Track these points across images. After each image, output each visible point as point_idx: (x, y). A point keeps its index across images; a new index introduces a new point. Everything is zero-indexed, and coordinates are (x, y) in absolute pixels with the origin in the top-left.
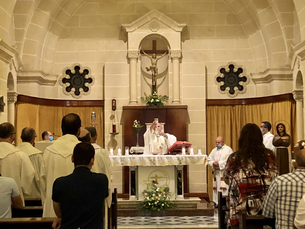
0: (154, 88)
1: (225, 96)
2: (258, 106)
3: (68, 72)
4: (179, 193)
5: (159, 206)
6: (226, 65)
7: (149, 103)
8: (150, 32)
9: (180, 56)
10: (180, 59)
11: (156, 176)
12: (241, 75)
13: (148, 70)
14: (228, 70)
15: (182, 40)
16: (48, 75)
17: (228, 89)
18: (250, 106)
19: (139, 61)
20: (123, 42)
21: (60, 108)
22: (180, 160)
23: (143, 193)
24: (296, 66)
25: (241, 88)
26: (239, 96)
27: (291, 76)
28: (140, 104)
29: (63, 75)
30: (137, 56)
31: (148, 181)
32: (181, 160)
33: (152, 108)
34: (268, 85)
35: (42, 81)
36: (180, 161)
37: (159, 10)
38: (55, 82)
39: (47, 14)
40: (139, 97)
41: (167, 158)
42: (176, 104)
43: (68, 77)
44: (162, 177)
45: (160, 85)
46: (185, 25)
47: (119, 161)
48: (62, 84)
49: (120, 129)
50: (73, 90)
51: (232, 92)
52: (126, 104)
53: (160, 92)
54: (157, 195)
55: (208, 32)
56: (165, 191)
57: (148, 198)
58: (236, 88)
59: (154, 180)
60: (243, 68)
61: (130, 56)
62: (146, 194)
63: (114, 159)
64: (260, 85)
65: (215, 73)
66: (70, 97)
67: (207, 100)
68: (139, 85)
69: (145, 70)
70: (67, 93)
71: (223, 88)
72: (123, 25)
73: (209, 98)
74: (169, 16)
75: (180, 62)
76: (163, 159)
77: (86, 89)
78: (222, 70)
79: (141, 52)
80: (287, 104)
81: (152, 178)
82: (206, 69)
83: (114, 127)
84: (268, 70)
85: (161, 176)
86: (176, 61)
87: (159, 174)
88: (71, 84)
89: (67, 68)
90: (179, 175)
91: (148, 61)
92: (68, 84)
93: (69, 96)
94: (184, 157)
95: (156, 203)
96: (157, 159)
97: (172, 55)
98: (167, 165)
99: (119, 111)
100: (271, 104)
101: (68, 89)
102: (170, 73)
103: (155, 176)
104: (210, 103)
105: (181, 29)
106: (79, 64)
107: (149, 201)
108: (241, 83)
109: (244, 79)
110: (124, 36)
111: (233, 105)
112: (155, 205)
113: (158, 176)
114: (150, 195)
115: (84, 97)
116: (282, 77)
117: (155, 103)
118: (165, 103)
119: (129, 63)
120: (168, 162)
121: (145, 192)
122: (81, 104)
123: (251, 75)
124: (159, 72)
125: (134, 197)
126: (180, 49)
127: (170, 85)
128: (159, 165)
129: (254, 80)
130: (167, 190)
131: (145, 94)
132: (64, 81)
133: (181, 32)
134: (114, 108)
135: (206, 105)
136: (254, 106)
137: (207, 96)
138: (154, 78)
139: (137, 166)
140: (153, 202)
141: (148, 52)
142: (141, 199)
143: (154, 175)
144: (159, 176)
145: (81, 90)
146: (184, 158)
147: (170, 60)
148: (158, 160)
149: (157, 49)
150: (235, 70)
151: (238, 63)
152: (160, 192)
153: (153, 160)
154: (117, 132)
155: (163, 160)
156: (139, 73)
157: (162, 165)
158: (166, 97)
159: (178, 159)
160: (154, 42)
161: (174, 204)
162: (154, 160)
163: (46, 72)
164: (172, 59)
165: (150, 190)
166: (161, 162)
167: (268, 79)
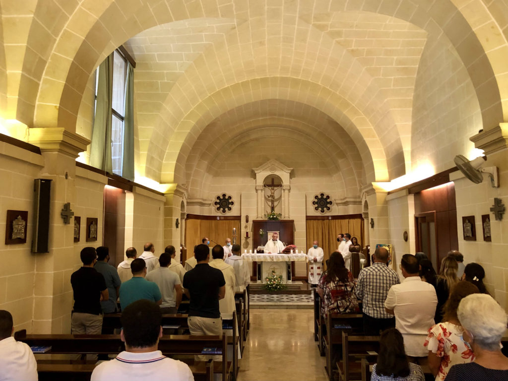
0: (273, 209)
1: (318, 213)
2: (340, 220)
3: (218, 198)
4: (289, 279)
5: (276, 288)
6: (318, 193)
7: (270, 218)
8: (271, 173)
9: (289, 188)
10: (289, 190)
11: (274, 268)
12: (328, 200)
13: (269, 197)
14: (320, 197)
15: (291, 178)
16: (205, 200)
17: (320, 209)
18: (334, 221)
19: (263, 191)
20: (253, 179)
21: (213, 222)
23: (266, 279)
24: (364, 197)
25: (329, 209)
26: (327, 214)
27: (360, 202)
28: (264, 219)
29: (214, 200)
30: (262, 188)
31: (269, 271)
33: (271, 221)
34: (346, 207)
35: (202, 204)
37: (276, 159)
38: (210, 204)
39: (205, 163)
40: (263, 214)
41: (281, 256)
42: (286, 219)
43: (218, 201)
44: (278, 269)
45: (276, 206)
46: (292, 169)
47: (251, 258)
48: (215, 205)
49: (251, 234)
50: (222, 209)
51: (323, 211)
52: (255, 219)
53: (276, 211)
54: (275, 281)
55: (307, 173)
56: (279, 278)
57: (269, 282)
58: (325, 209)
60: (330, 196)
61: (257, 188)
62: (267, 280)
63: (247, 256)
64: (341, 207)
65: (312, 199)
66: (219, 214)
67: (307, 216)
68: (263, 206)
69: (267, 197)
70: (217, 211)
71: (316, 209)
72: (253, 169)
73: (308, 215)
74: (282, 163)
75: (289, 192)
77: (230, 209)
78: (316, 197)
79: (265, 186)
80: (359, 220)
81: (272, 269)
82: (306, 196)
83: (247, 233)
84: (345, 198)
86: (287, 191)
87: (276, 266)
88: (220, 206)
89: (218, 195)
90: (289, 267)
91: (268, 191)
92: (218, 206)
94: (292, 256)
95: (274, 286)
97: (284, 188)
98: (281, 261)
99: (251, 223)
100: (347, 220)
101: (218, 209)
102: (283, 199)
104: (309, 218)
105: (290, 172)
106: (225, 193)
107: (269, 285)
108: (328, 205)
109: (331, 203)
110: (254, 176)
111: (323, 220)
112: (273, 287)
114: (270, 280)
115: (228, 214)
116: (355, 203)
117: (273, 218)
118: (279, 218)
119: (257, 192)
121: (267, 278)
122: (226, 218)
123: (335, 200)
124: (276, 198)
125: (260, 281)
126: (289, 184)
127: (283, 207)
128: (276, 261)
129: (337, 204)
130: (281, 277)
131: (267, 212)
132: (216, 203)
133: (290, 173)
134: (247, 221)
135: (306, 220)
136: (337, 221)
137: (306, 213)
138: (273, 202)
139: (262, 262)
140: (272, 285)
141: (269, 186)
142: (264, 283)
143: (272, 267)
144: (276, 268)
145: (226, 209)
147: (283, 191)
148: (275, 257)
149: (275, 183)
150: (325, 197)
151: (327, 192)
152: (277, 279)
153: (272, 258)
154: (249, 236)
155: (278, 257)
156: (263, 199)
158: (280, 215)
159: (288, 257)
160: (273, 180)
161: (286, 286)
163: (205, 198)
164: (284, 190)
165: (270, 277)
167: (346, 204)
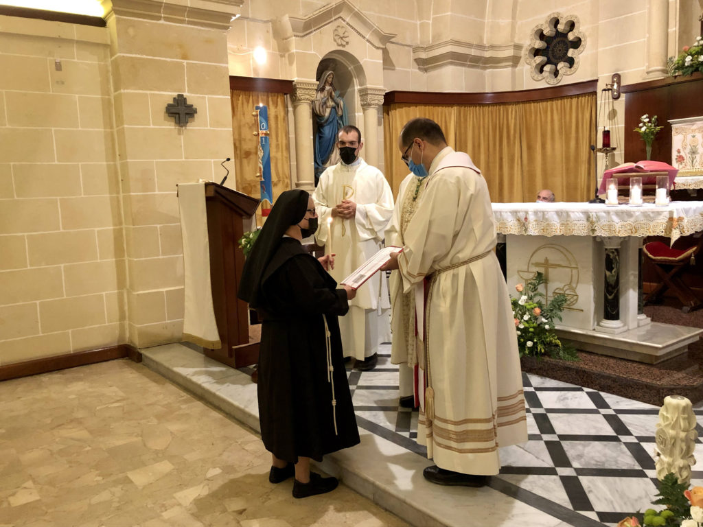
3: (541, 35)
7: (679, 67)
11: (547, 260)
22: (591, 220)
29: (529, 42)
31: (528, 272)
32: (594, 220)
36: (592, 223)
44: (559, 266)
49: (620, 139)
50: (549, 67)
59: (542, 270)
66: (542, 84)
70: (536, 76)
76: (547, 217)
77: (571, 62)
81: (537, 265)
83: (606, 135)
85: (558, 263)
88: (548, 58)
89: (537, 26)
90: (608, 263)
92: (540, 59)
93: (541, 82)
94: (605, 212)
96: (531, 218)
98: (559, 233)
103: (543, 262)
106: (558, 14)
113: (550, 262)
115: (568, 77)
117: (696, 66)
120: (562, 225)
128: (537, 234)
132: (537, 52)
134: (616, 94)
143: (540, 257)
144: (553, 263)
145: (562, 65)
146: (604, 214)
148: (536, 221)
153: (523, 219)
155: (547, 220)
157: (545, 234)
162: (526, 219)
166: (544, 224)
